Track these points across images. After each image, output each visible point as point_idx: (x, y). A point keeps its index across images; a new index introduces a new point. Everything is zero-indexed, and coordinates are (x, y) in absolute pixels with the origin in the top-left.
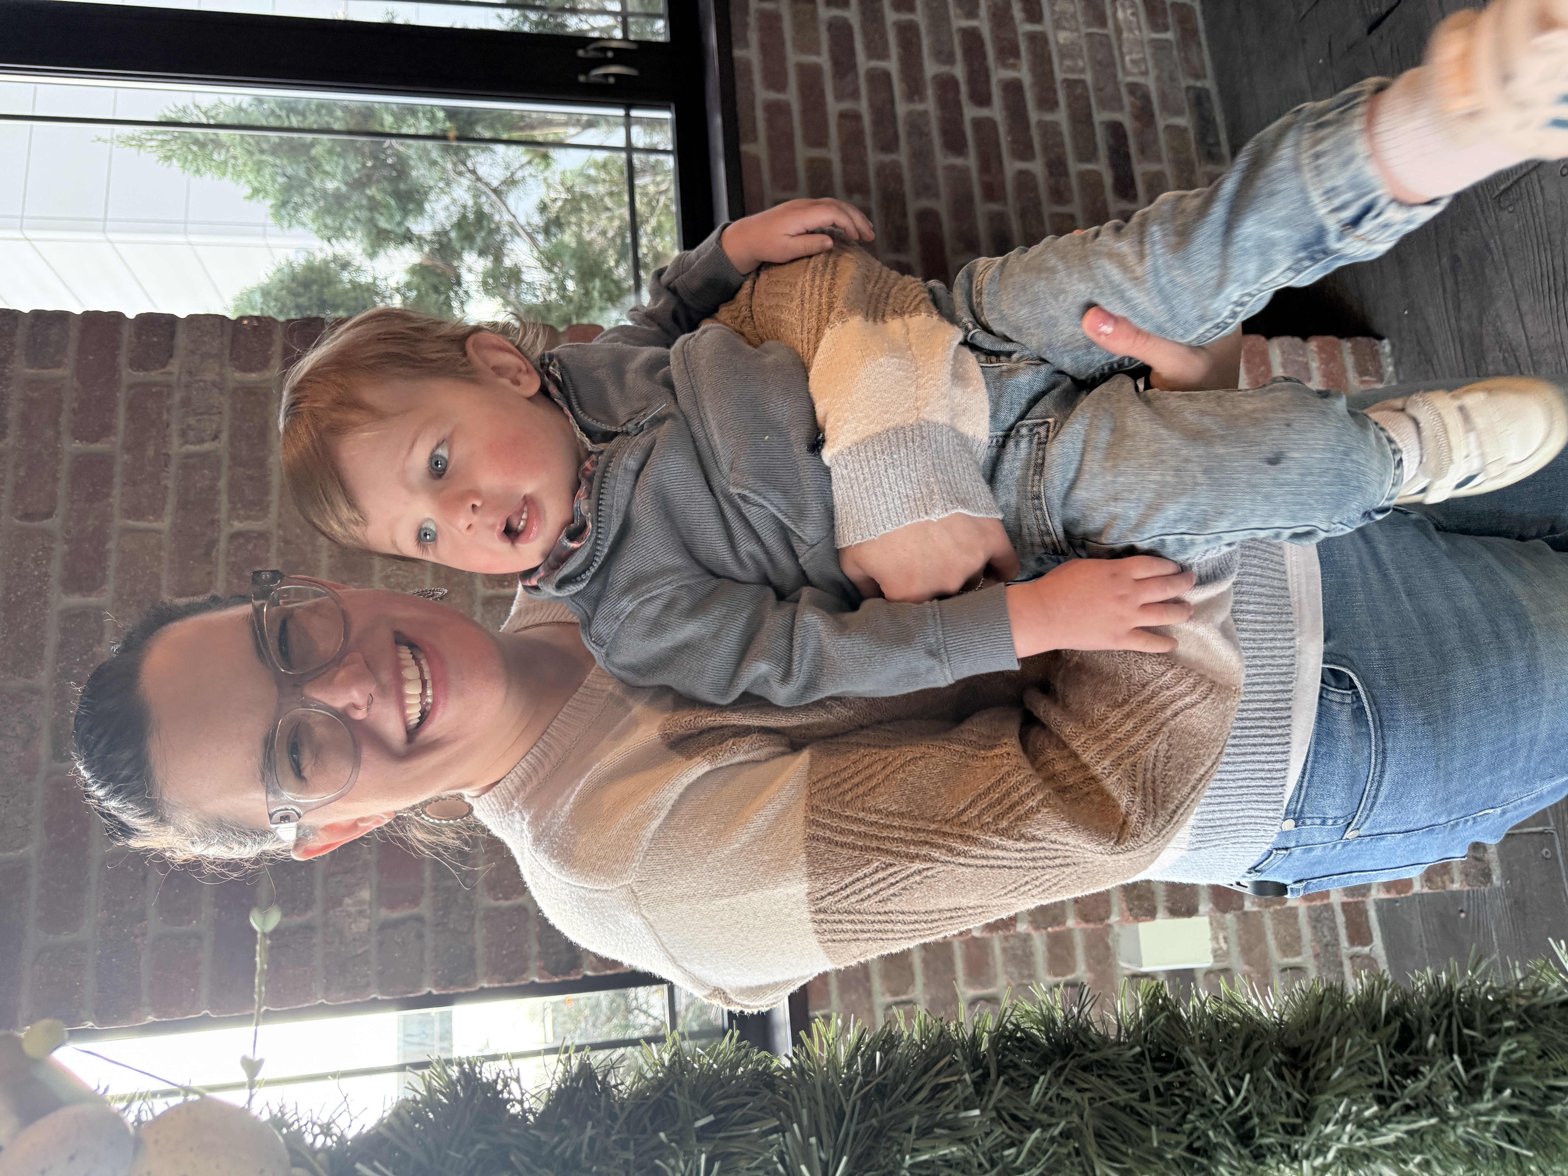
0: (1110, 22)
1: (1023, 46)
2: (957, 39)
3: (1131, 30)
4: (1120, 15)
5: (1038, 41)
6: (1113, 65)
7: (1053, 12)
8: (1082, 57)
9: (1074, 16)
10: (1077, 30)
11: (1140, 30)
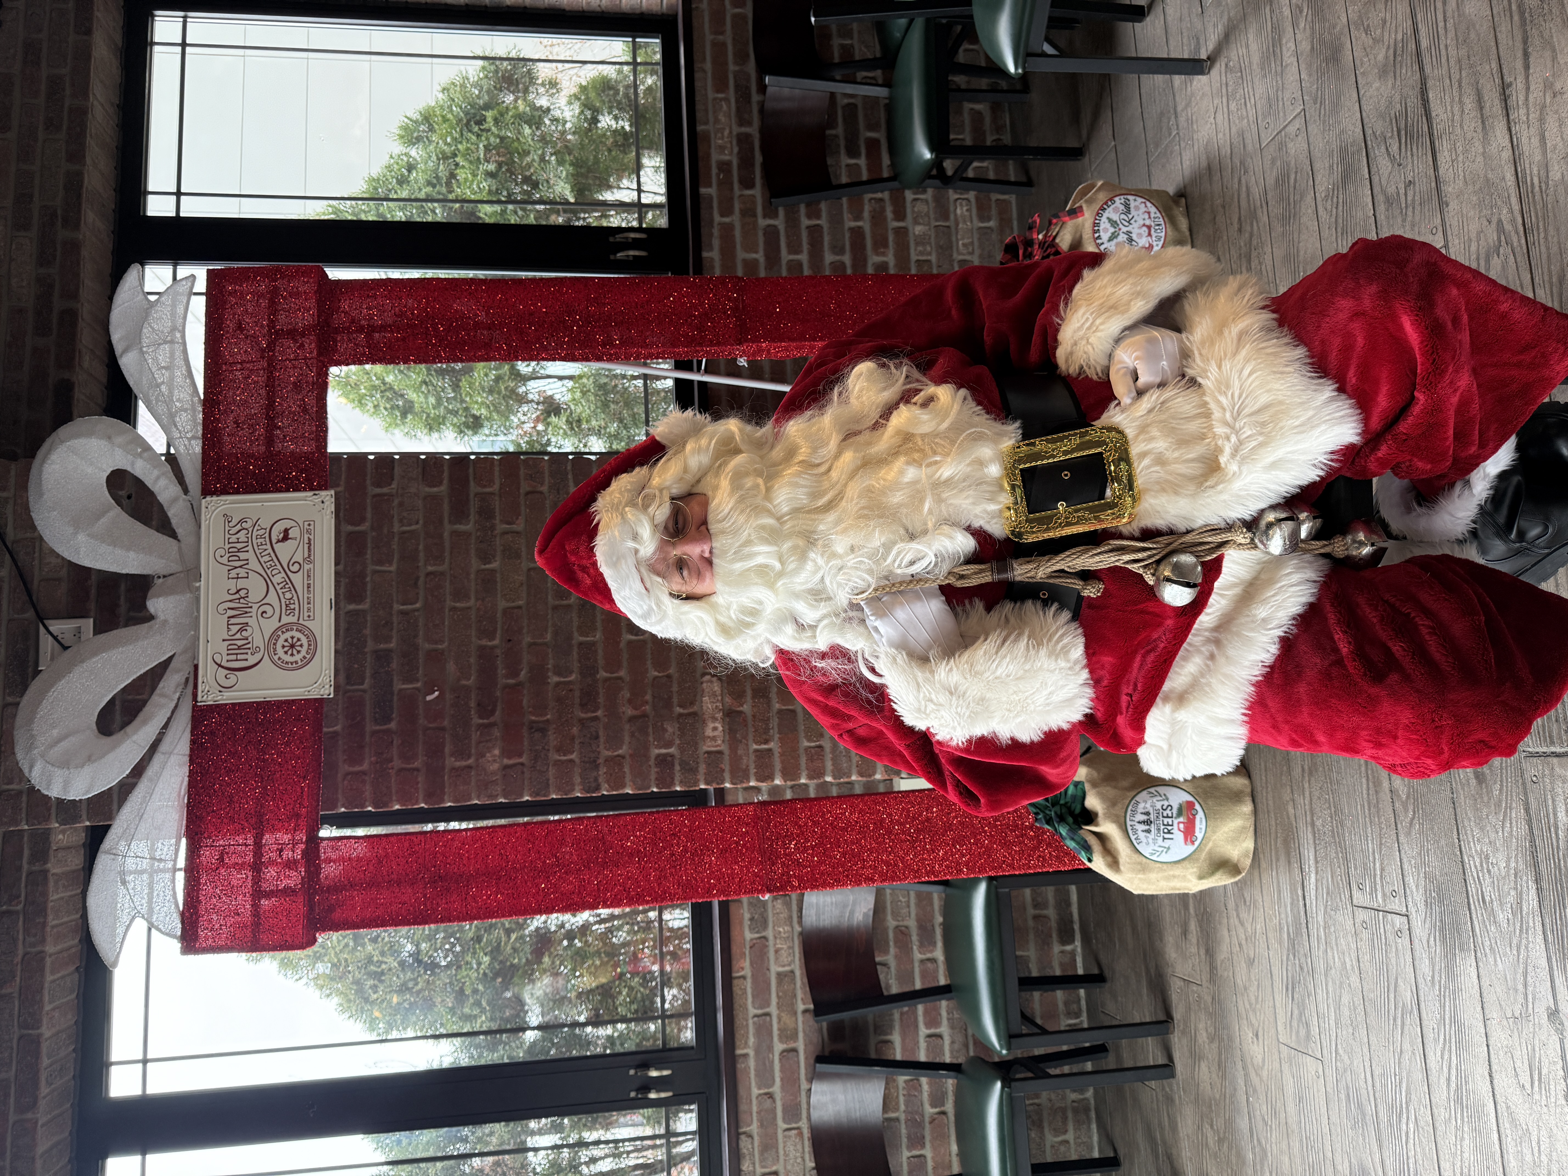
0: (952, 217)
1: (891, 238)
2: (847, 235)
3: (965, 222)
4: (959, 211)
5: (901, 233)
6: (951, 248)
7: (913, 212)
8: (930, 244)
9: (927, 215)
10: (929, 224)
11: (972, 222)
